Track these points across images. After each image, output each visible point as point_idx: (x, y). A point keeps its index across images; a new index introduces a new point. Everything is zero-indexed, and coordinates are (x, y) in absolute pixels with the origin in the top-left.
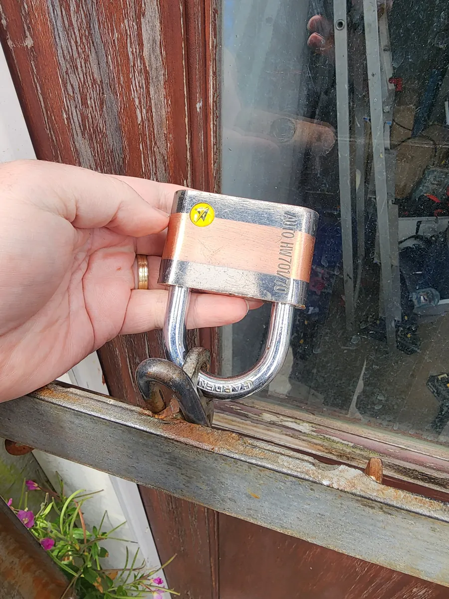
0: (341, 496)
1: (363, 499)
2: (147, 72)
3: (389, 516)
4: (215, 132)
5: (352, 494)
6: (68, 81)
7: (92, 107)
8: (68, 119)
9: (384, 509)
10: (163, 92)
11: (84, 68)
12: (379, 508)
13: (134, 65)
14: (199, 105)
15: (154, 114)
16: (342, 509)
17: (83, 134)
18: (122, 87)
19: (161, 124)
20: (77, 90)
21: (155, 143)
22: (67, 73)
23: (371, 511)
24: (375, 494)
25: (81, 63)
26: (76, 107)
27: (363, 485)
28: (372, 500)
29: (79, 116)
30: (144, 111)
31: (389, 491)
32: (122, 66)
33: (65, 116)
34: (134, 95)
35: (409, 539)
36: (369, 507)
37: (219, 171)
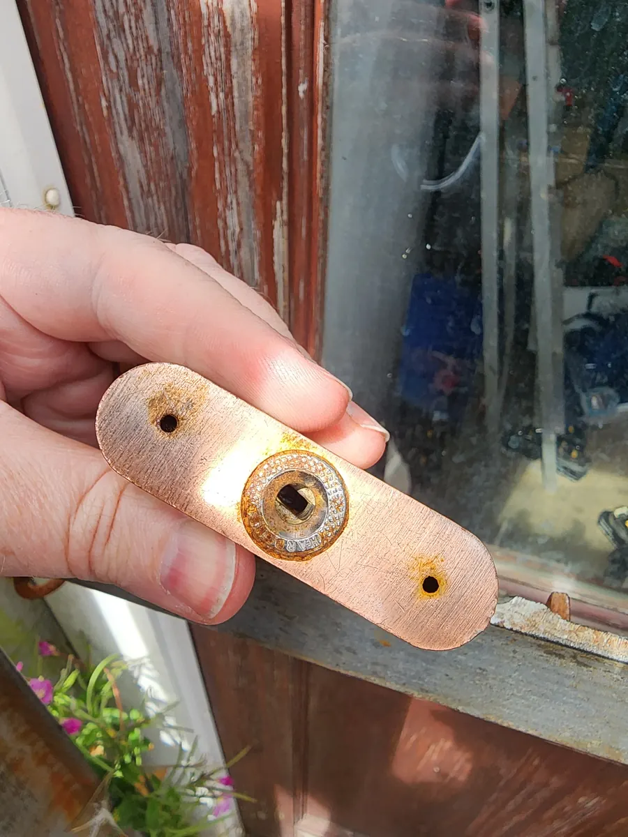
0: (515, 640)
1: (548, 644)
2: (227, 36)
3: (585, 669)
4: (324, 131)
5: (532, 636)
6: (110, 50)
7: (144, 90)
8: (109, 108)
9: (579, 659)
10: (250, 65)
11: (134, 29)
12: (571, 656)
13: (209, 25)
14: (302, 88)
15: (236, 101)
16: (515, 660)
17: (130, 130)
18: (190, 59)
19: (246, 116)
20: (123, 64)
21: (237, 146)
22: (108, 36)
23: (558, 661)
24: (566, 637)
25: (130, 21)
26: (121, 90)
27: (547, 624)
28: (561, 645)
29: (126, 104)
30: (222, 95)
31: (586, 632)
32: (191, 25)
33: (104, 103)
34: (208, 70)
35: (610, 703)
36: (557, 655)
37: (326, 189)
